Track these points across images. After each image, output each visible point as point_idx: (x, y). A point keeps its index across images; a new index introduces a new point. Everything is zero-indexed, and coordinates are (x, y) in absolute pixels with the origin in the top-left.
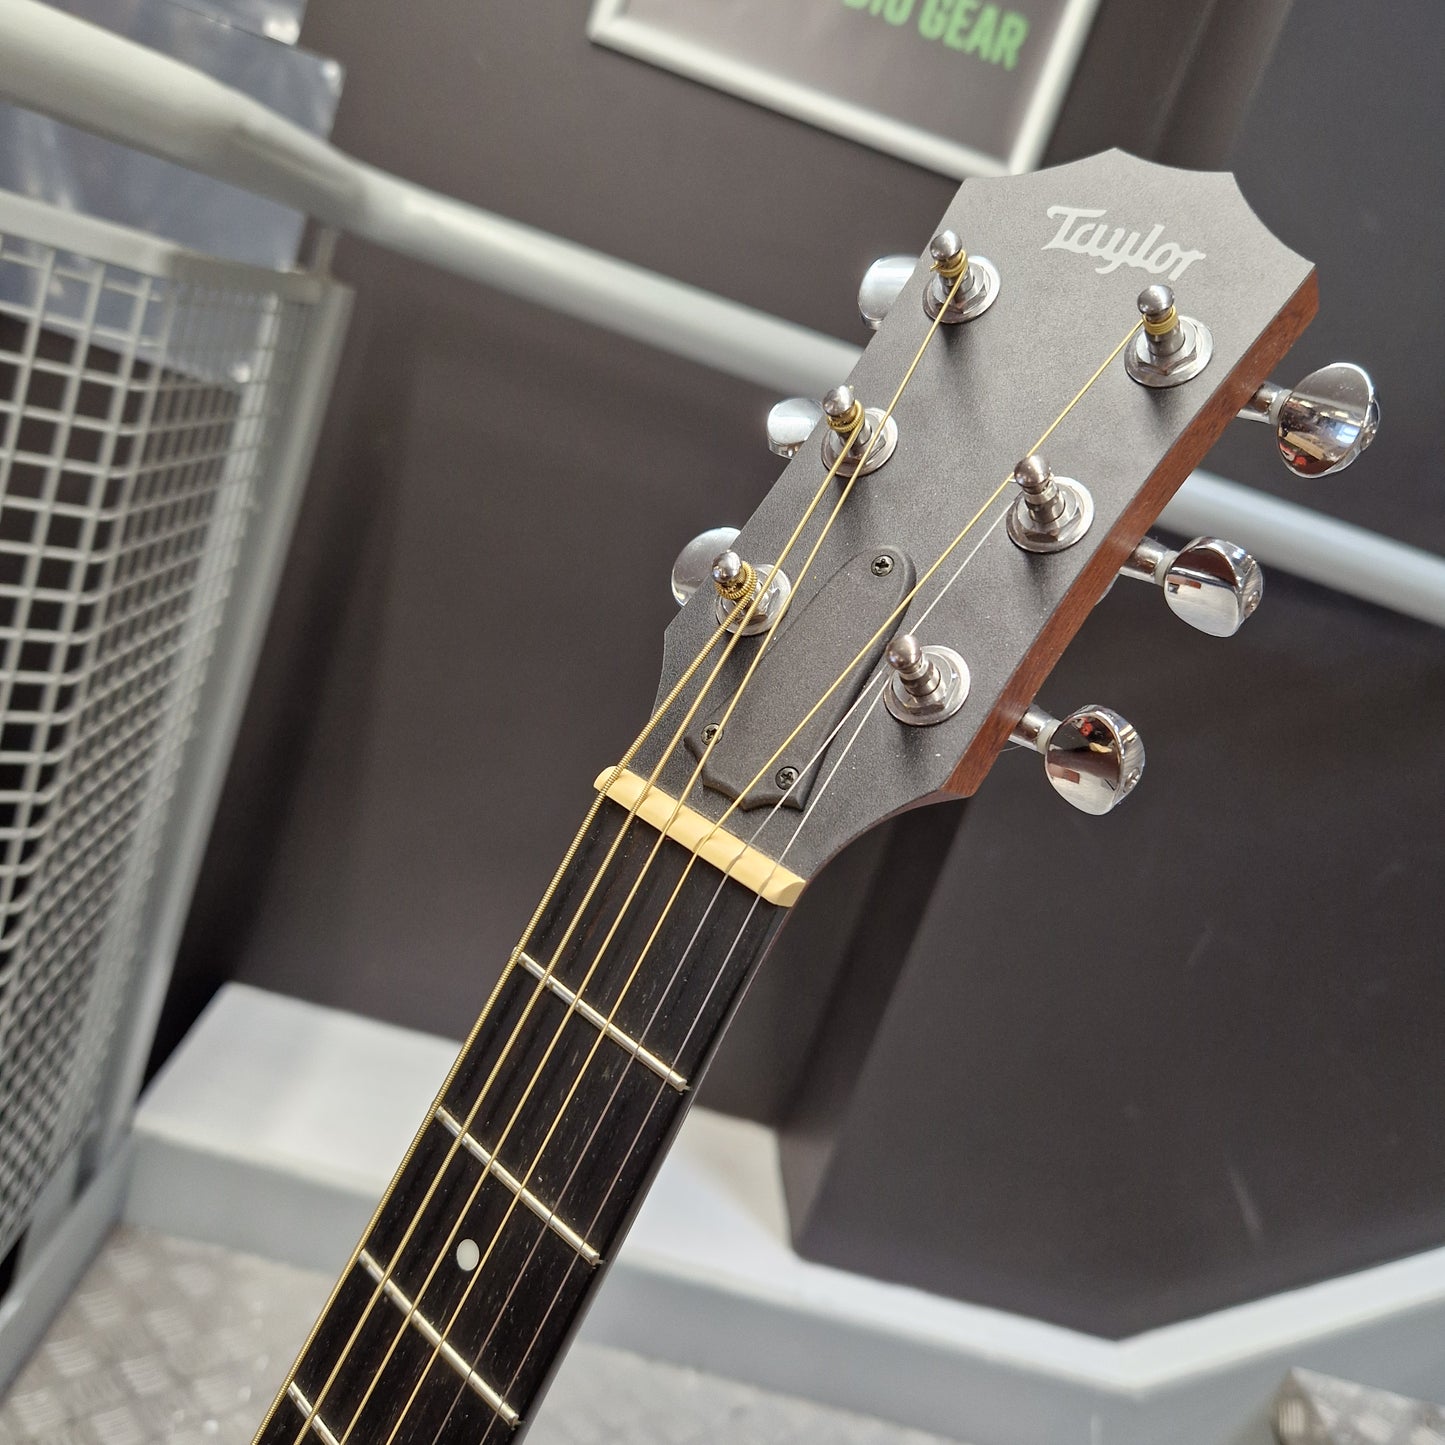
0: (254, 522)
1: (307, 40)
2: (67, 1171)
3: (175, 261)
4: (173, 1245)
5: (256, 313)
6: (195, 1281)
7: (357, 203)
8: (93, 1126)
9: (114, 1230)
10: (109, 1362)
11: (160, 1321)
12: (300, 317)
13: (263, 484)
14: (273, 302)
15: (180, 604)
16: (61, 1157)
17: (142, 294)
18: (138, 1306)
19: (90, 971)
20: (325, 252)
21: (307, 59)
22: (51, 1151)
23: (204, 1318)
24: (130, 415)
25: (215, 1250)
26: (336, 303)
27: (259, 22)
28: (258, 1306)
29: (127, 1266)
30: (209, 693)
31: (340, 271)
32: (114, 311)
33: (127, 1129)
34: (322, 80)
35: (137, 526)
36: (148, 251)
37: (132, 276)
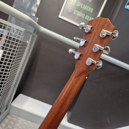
0: (28, 53)
1: (36, 16)
2: (5, 108)
3: (25, 31)
4: (13, 116)
5: (30, 36)
6: (15, 119)
7: (39, 28)
8: (8, 104)
9: (8, 114)
10: (7, 125)
11: (11, 122)
12: (33, 37)
13: (29, 50)
14: (31, 35)
15: (21, 59)
16: (5, 106)
17: (22, 33)
18: (10, 121)
19: (10, 89)
20: (36, 32)
21: (36, 17)
22: (4, 105)
23: (15, 122)
24: (19, 46)
25: (17, 117)
26: (36, 36)
27: (32, 14)
28: (20, 122)
29: (9, 117)
30: (22, 67)
31: (37, 34)
32: (20, 34)
33: (10, 105)
34: (37, 19)
35: (18, 54)
36: (23, 30)
37: (22, 31)
